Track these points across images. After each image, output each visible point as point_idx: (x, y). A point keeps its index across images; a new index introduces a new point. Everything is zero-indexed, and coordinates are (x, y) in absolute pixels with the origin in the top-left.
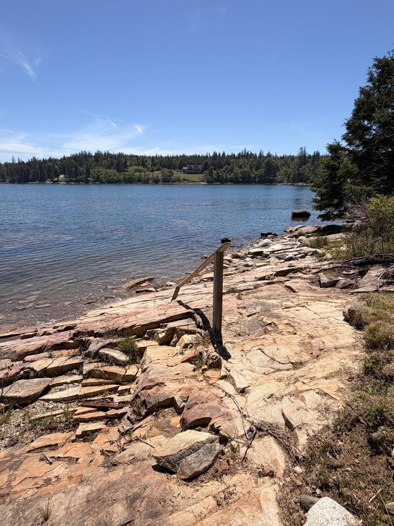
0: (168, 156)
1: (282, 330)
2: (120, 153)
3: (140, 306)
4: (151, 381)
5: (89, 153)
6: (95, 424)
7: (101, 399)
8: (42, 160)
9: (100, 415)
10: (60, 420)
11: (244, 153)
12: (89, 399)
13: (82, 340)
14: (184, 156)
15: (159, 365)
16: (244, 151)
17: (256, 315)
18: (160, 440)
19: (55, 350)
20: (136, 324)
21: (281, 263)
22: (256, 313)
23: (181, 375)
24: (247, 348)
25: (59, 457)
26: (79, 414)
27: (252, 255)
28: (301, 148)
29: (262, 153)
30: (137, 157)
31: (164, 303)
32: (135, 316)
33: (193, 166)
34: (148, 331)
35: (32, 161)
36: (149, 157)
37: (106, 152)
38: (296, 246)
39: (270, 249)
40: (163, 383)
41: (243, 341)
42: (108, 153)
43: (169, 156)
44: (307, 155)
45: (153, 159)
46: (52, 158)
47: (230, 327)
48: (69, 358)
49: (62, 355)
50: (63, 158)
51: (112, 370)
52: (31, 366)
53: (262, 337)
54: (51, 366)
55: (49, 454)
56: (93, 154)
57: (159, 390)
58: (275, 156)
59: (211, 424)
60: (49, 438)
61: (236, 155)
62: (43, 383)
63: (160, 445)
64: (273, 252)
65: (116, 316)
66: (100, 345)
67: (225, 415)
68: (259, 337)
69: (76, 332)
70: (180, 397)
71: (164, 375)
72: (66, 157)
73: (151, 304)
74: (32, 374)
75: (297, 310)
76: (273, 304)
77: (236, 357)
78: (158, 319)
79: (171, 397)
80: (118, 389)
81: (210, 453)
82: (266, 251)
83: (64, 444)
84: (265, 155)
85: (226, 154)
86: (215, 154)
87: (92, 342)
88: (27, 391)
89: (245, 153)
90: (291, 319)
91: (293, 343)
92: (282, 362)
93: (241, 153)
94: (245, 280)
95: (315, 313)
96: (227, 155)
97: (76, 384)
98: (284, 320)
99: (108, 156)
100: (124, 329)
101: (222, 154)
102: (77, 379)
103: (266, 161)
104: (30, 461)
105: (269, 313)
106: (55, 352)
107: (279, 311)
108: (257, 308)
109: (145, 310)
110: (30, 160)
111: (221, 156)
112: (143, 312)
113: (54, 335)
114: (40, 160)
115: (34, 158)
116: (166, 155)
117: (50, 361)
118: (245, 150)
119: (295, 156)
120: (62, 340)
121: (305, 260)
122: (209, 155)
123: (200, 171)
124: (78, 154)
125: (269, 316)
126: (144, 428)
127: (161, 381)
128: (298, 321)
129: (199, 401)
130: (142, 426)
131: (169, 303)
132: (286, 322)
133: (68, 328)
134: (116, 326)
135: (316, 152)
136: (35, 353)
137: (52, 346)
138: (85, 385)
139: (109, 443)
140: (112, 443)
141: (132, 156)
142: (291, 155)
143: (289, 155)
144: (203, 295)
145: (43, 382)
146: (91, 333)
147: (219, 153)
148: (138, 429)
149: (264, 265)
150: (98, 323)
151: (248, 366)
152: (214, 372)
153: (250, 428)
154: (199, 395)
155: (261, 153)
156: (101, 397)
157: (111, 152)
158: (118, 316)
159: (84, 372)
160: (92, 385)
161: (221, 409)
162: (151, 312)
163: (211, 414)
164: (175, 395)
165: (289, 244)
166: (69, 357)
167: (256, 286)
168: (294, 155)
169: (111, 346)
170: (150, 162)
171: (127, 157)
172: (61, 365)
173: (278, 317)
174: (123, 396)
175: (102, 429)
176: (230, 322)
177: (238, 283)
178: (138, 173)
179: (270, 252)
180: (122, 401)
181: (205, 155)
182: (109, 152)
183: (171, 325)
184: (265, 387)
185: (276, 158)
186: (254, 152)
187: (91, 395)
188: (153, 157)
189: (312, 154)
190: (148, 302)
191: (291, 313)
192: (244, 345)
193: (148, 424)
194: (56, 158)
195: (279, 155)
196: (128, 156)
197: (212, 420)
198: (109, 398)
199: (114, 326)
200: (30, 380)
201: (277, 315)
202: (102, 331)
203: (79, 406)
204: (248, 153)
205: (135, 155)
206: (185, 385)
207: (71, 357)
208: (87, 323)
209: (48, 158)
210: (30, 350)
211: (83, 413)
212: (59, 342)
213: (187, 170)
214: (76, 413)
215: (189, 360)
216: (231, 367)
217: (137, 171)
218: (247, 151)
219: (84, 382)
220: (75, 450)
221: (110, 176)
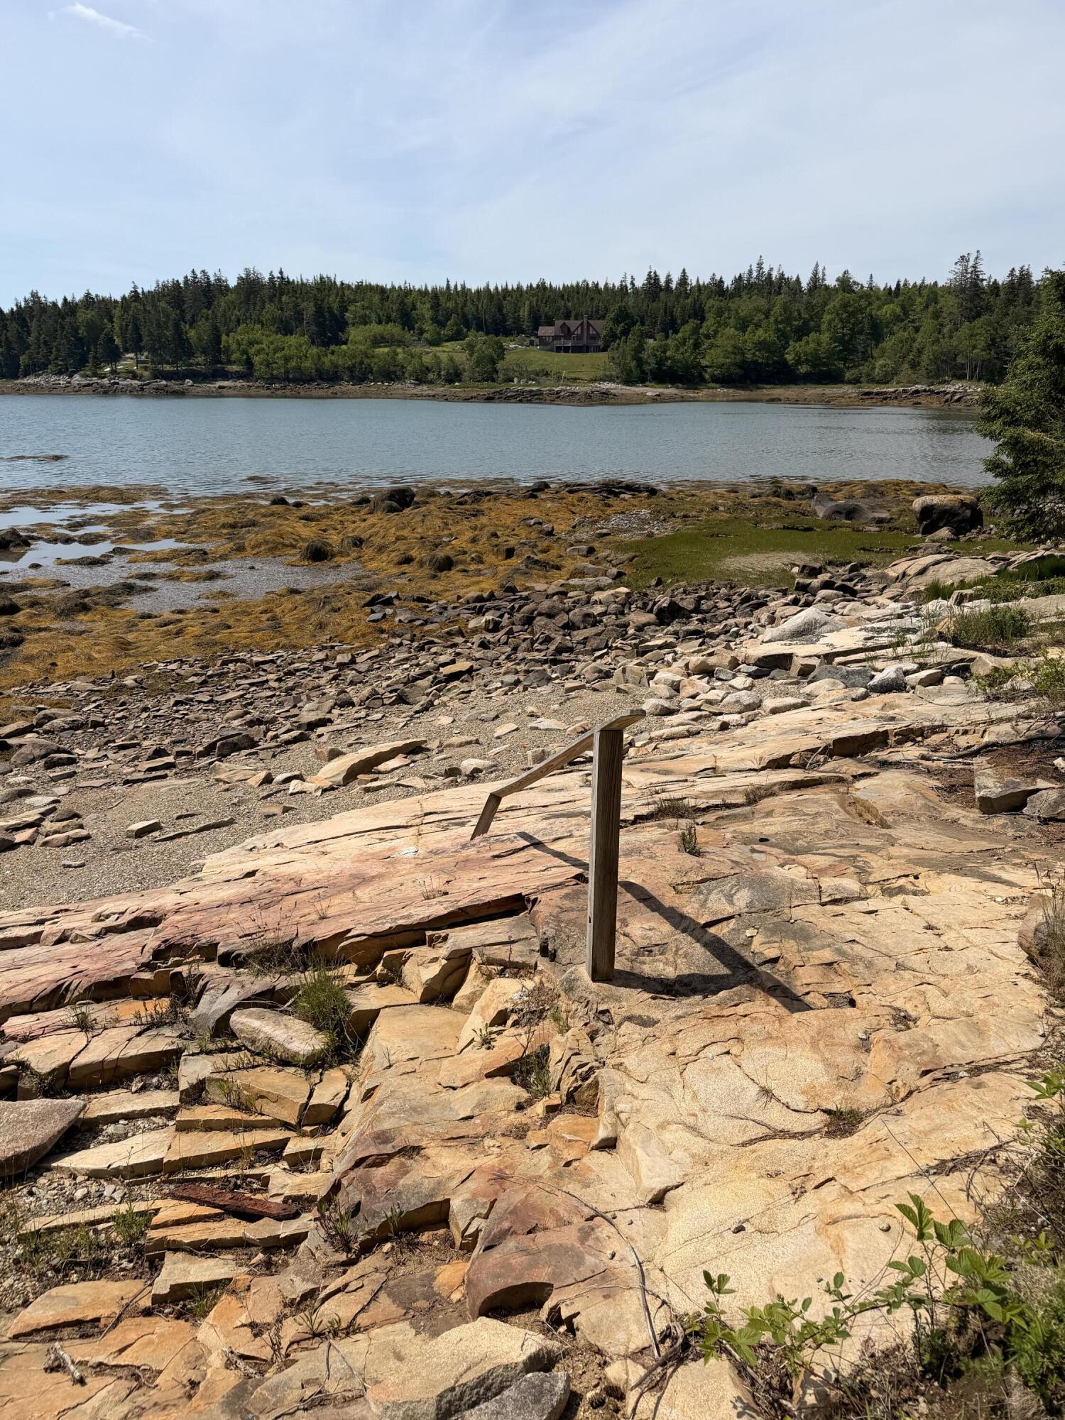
0: (487, 288)
1: (810, 988)
2: (321, 278)
3: (370, 850)
4: (383, 1137)
5: (219, 280)
6: (211, 1262)
7: (237, 1177)
8: (60, 304)
9: (228, 1236)
10: (108, 1238)
11: (755, 274)
12: (195, 1175)
13: (180, 973)
14: (542, 287)
15: (415, 1081)
16: (755, 268)
17: (731, 926)
18: (397, 1338)
19: (98, 1001)
20: (349, 931)
21: (854, 700)
22: (732, 917)
23: (478, 1121)
24: (687, 1046)
25: (100, 1364)
26: (165, 1225)
27: (755, 668)
28: (963, 257)
29: (820, 275)
30: (381, 290)
31: (447, 844)
32: (350, 895)
33: (573, 324)
34: (386, 954)
35: (27, 306)
36: (423, 293)
37: (276, 274)
38: (913, 638)
39: (820, 647)
40: (416, 1150)
41: (679, 1018)
42: (282, 278)
43: (492, 288)
44: (985, 283)
45: (436, 298)
46: (94, 295)
47: (644, 963)
48: (139, 1034)
49: (117, 1020)
50: (131, 297)
51: (269, 1085)
52: (22, 1057)
53: (741, 1010)
54: (82, 1060)
55: (75, 1351)
56: (232, 283)
57: (407, 1172)
58: (866, 285)
59: (549, 1304)
60: (74, 1298)
61: (728, 283)
62: (57, 1117)
63: (399, 1357)
64: (828, 658)
65: (290, 887)
66: (233, 996)
67: (597, 1277)
68: (732, 1011)
69: (163, 947)
70: (467, 1200)
71: (425, 1118)
72: (140, 291)
73: (405, 845)
74: (26, 1083)
75: (870, 912)
76: (793, 882)
77: (652, 1078)
78: (422, 912)
79: (439, 1199)
80: (284, 1148)
81: (537, 1401)
82: (802, 651)
83: (119, 1320)
84: (831, 281)
85: (692, 280)
86: (653, 280)
87: (209, 986)
88: (9, 1142)
89: (758, 277)
90: (846, 947)
91: (837, 1040)
92: (793, 1106)
93: (745, 277)
94: (721, 764)
95: (929, 928)
96: (694, 283)
97: (159, 1120)
98: (823, 947)
99: (282, 288)
100: (309, 947)
101: (675, 279)
102: (162, 1105)
103: (835, 303)
104: (18, 1367)
105: (776, 920)
106: (96, 1006)
107: (808, 913)
108: (738, 895)
109: (383, 870)
110: (23, 305)
111: (674, 286)
112: (380, 876)
113: (94, 943)
114: (55, 304)
115: (35, 295)
116: (482, 286)
117: (80, 1039)
118: (760, 265)
119: (940, 284)
120: (119, 969)
121: (939, 694)
122: (632, 283)
123: (600, 343)
124: (181, 281)
125: (772, 931)
126: (352, 1296)
127: (413, 1140)
128: (868, 955)
129: (523, 1222)
130: (349, 1289)
131: (464, 846)
132: (827, 955)
133: (138, 923)
134: (285, 934)
135: (1017, 273)
136: (35, 1007)
137: (88, 989)
138: (185, 1127)
139: (248, 1332)
140: (256, 1329)
141: (363, 290)
142: (927, 282)
143: (919, 283)
144: (574, 821)
145: (59, 1111)
146: (209, 952)
147: (668, 276)
148: (336, 1297)
149: (795, 706)
150: (235, 914)
151: (684, 1113)
152: (582, 1120)
153: (669, 1328)
154: (524, 1202)
155: (815, 274)
156: (231, 1172)
157: (293, 275)
158: (297, 887)
159: (183, 1085)
160: (209, 1126)
161: (587, 1257)
162: (400, 879)
163: (554, 1273)
164: (454, 1191)
165: (891, 629)
166: (138, 1029)
167: (753, 792)
168: (936, 283)
169: (271, 1000)
170: (425, 310)
171: (347, 292)
172: (114, 1056)
173: (803, 935)
174: (301, 1172)
175: (230, 1280)
176: (645, 943)
177: (696, 774)
178: (386, 350)
179: (818, 656)
180: (295, 1193)
181: (617, 284)
182: (285, 275)
183: (462, 937)
184: (727, 1193)
185: (871, 294)
186: (791, 274)
187: (203, 1163)
188: (434, 290)
189: (1002, 277)
190: (400, 832)
191: (848, 923)
192: (680, 1035)
193: (366, 1281)
194: (107, 296)
195: (881, 284)
196: (349, 286)
197: (555, 1292)
198: (258, 1177)
199: (281, 933)
200: (18, 1103)
201: (802, 929)
202: (243, 947)
203: (165, 1197)
204: (770, 275)
205: (373, 283)
206: (486, 1159)
207: (145, 1031)
208: (198, 907)
209: (79, 297)
210: (19, 1000)
211: (178, 1223)
212: (108, 976)
213: (556, 338)
214: (155, 1220)
215: (506, 1071)
216: (631, 1111)
217: (378, 341)
218: (766, 270)
219: (184, 1115)
220: (150, 1343)
221: (287, 359)
